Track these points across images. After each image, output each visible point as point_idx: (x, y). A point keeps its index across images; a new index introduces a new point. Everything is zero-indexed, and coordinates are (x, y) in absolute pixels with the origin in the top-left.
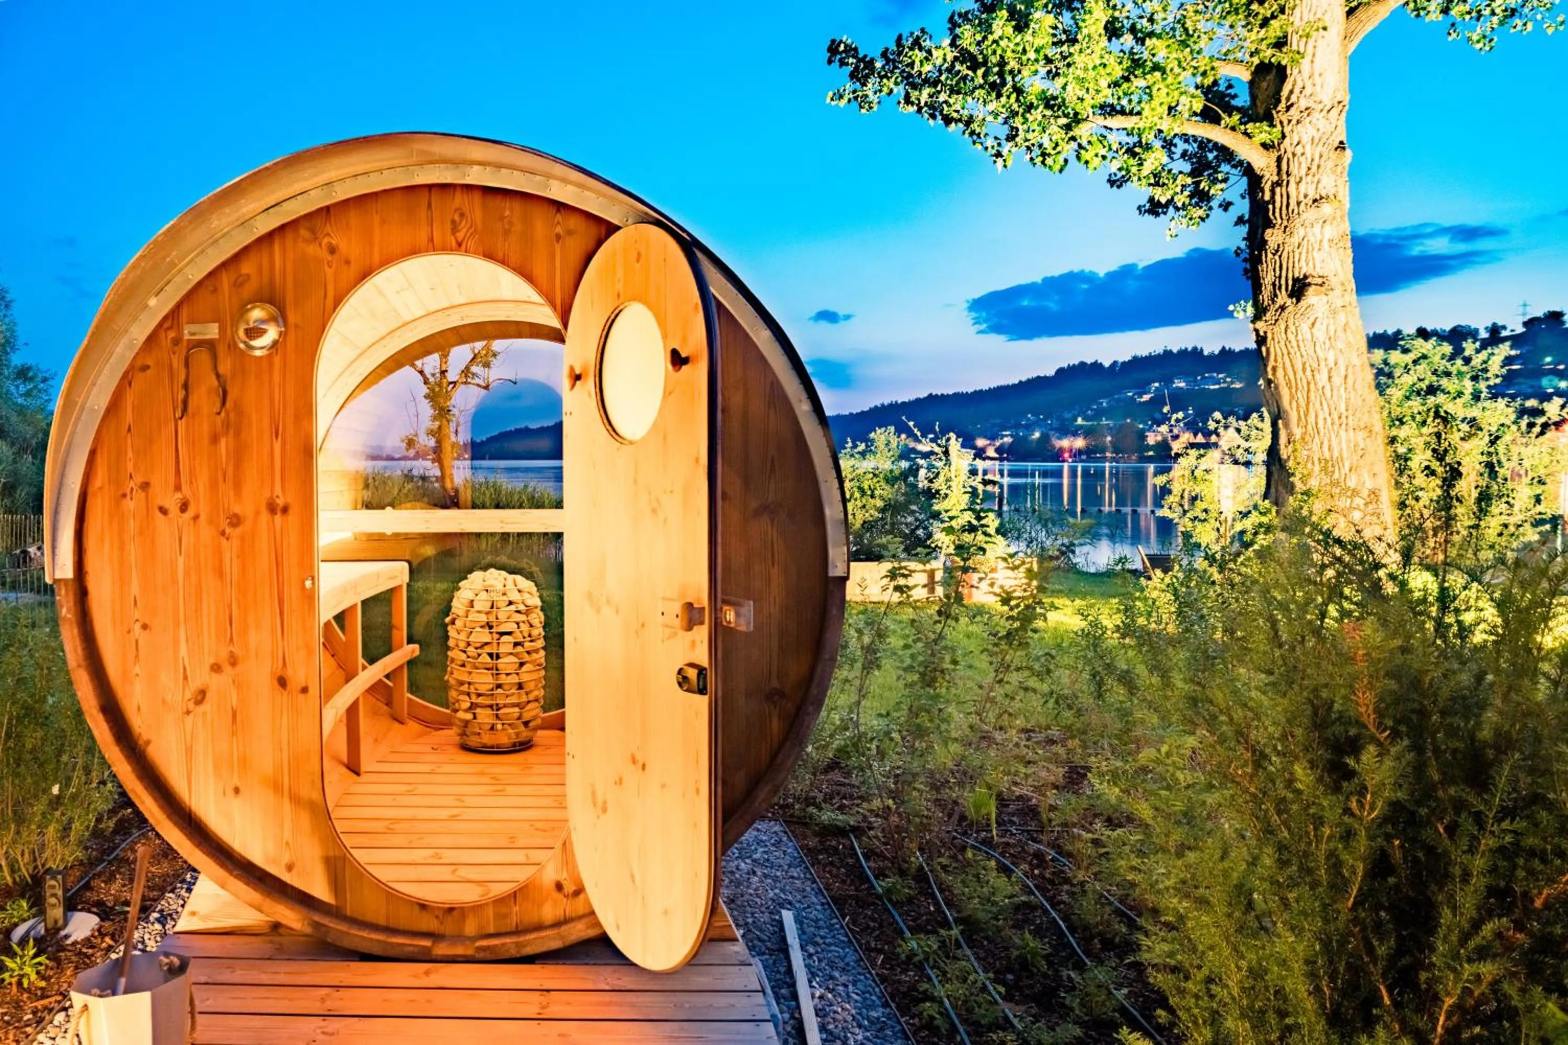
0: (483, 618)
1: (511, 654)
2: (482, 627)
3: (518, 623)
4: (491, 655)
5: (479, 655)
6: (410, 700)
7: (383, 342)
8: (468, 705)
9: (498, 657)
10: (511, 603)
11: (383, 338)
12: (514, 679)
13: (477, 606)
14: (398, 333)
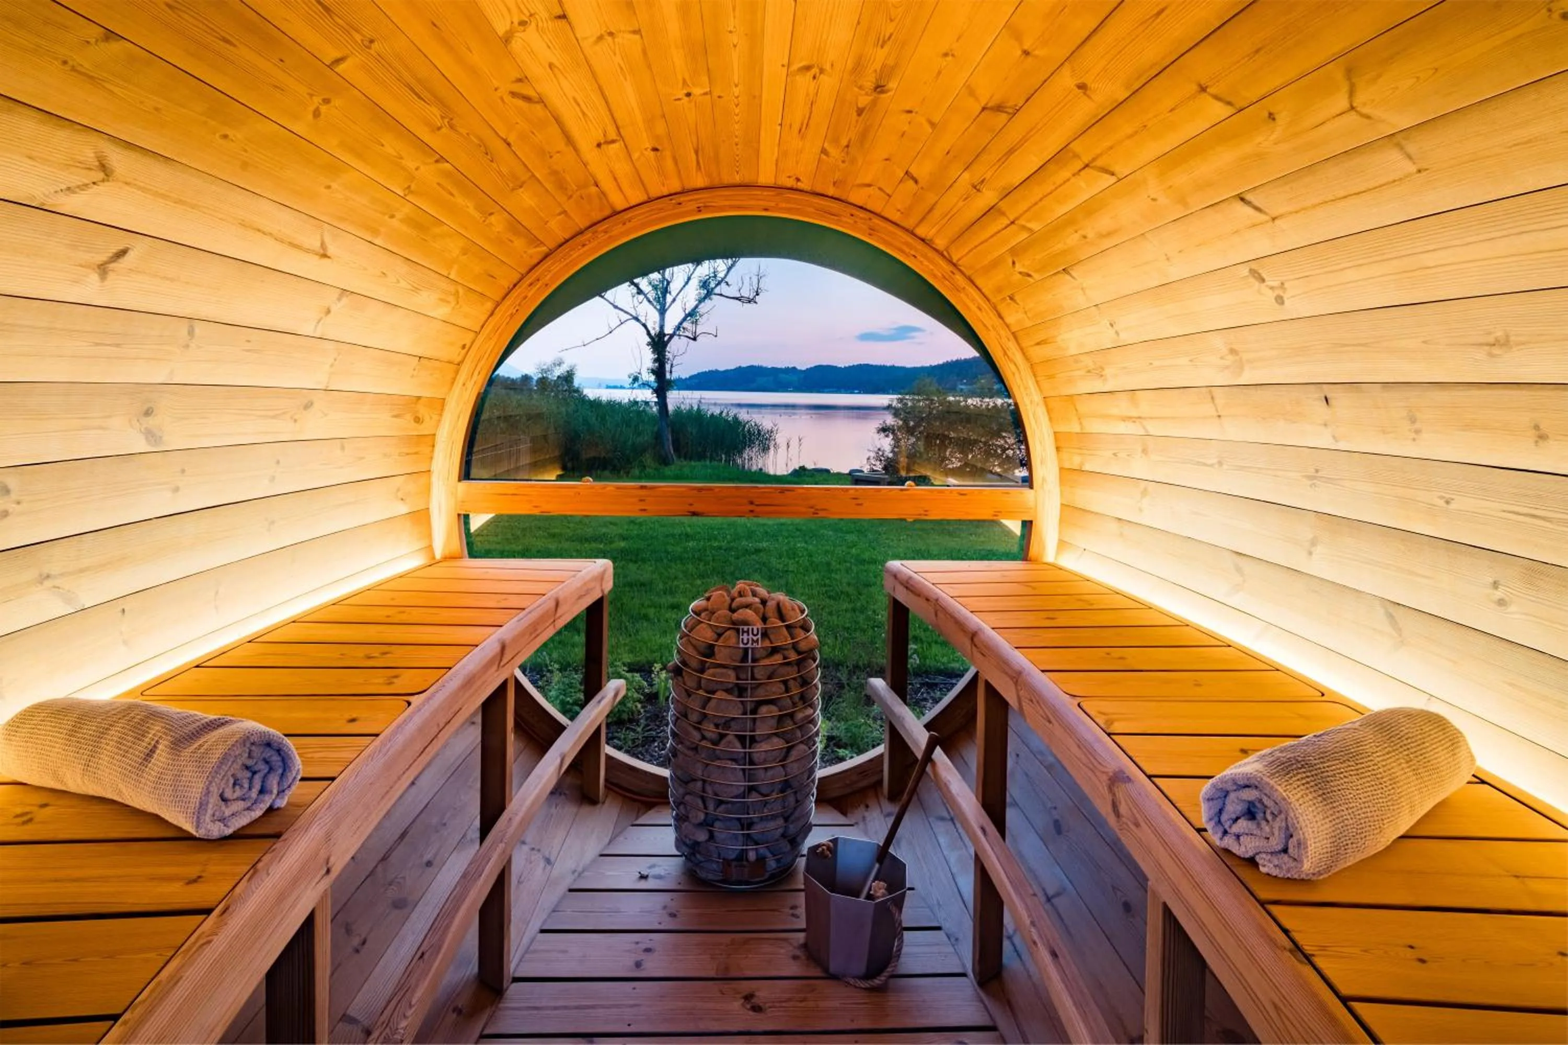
0: (731, 677)
1: (776, 734)
2: (728, 691)
3: (785, 683)
4: (741, 739)
5: (722, 736)
6: (609, 758)
7: (580, 239)
8: (702, 816)
9: (753, 740)
10: (774, 650)
11: (581, 232)
12: (778, 775)
13: (722, 656)
14: (604, 226)
